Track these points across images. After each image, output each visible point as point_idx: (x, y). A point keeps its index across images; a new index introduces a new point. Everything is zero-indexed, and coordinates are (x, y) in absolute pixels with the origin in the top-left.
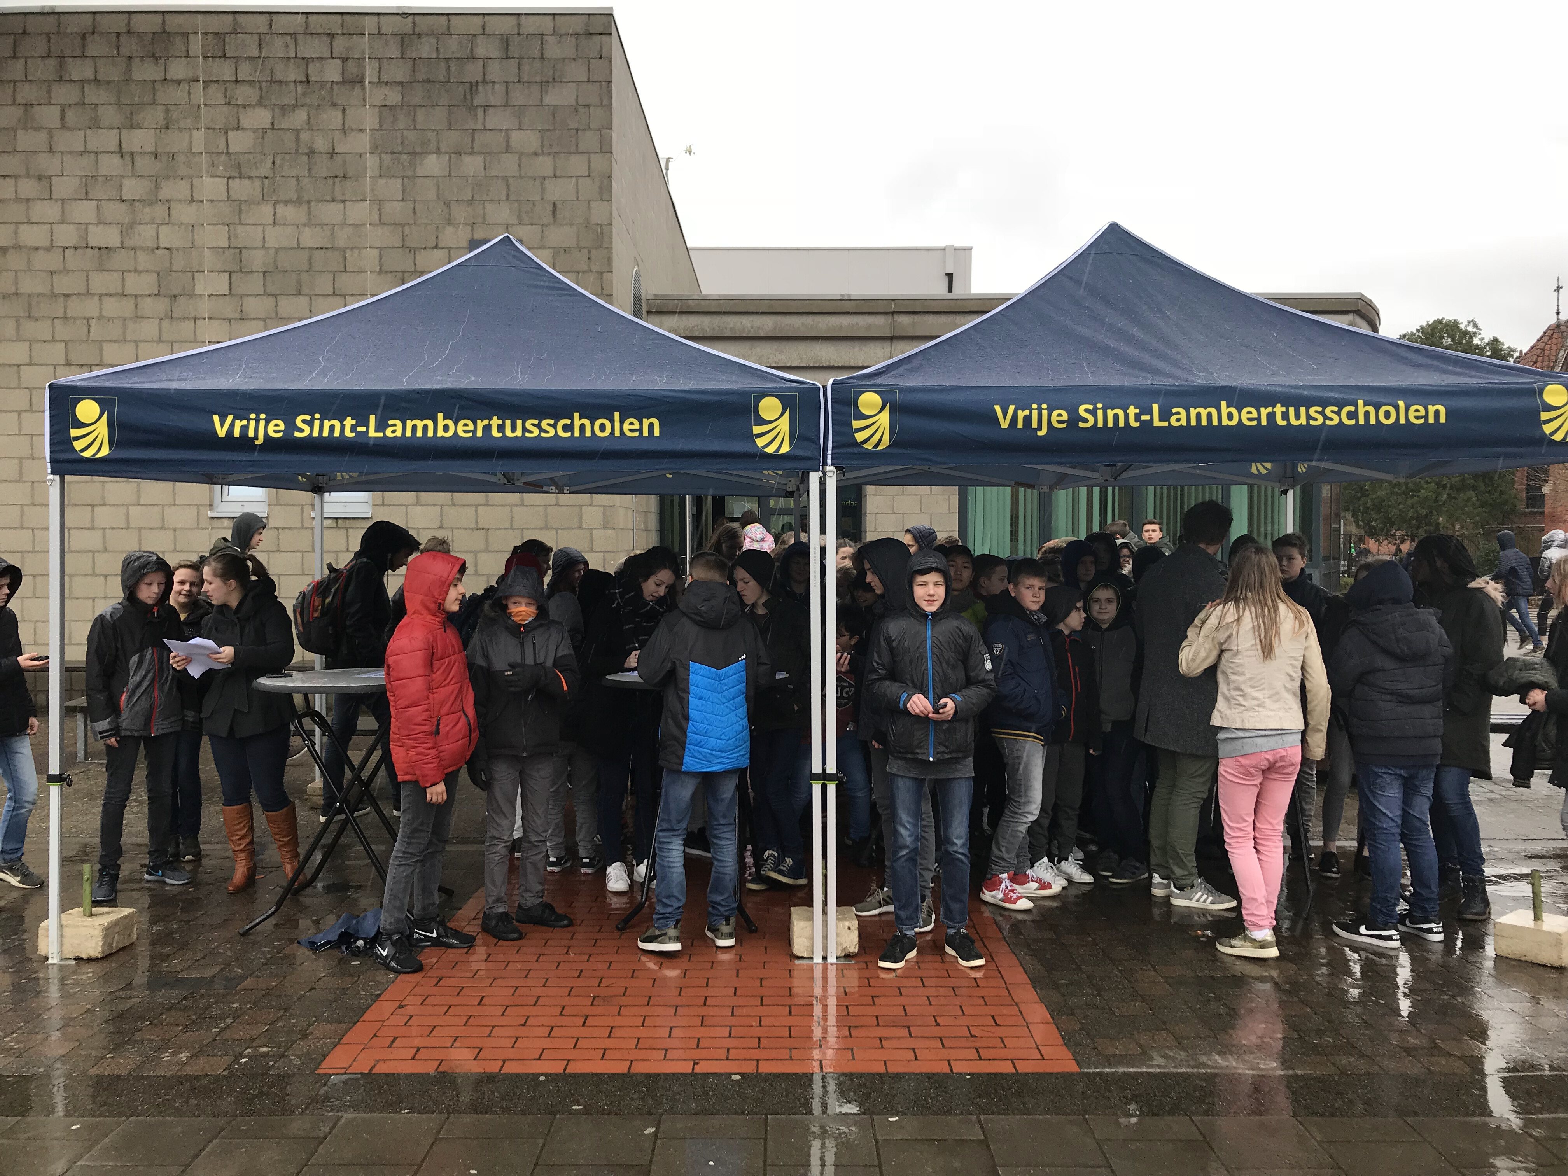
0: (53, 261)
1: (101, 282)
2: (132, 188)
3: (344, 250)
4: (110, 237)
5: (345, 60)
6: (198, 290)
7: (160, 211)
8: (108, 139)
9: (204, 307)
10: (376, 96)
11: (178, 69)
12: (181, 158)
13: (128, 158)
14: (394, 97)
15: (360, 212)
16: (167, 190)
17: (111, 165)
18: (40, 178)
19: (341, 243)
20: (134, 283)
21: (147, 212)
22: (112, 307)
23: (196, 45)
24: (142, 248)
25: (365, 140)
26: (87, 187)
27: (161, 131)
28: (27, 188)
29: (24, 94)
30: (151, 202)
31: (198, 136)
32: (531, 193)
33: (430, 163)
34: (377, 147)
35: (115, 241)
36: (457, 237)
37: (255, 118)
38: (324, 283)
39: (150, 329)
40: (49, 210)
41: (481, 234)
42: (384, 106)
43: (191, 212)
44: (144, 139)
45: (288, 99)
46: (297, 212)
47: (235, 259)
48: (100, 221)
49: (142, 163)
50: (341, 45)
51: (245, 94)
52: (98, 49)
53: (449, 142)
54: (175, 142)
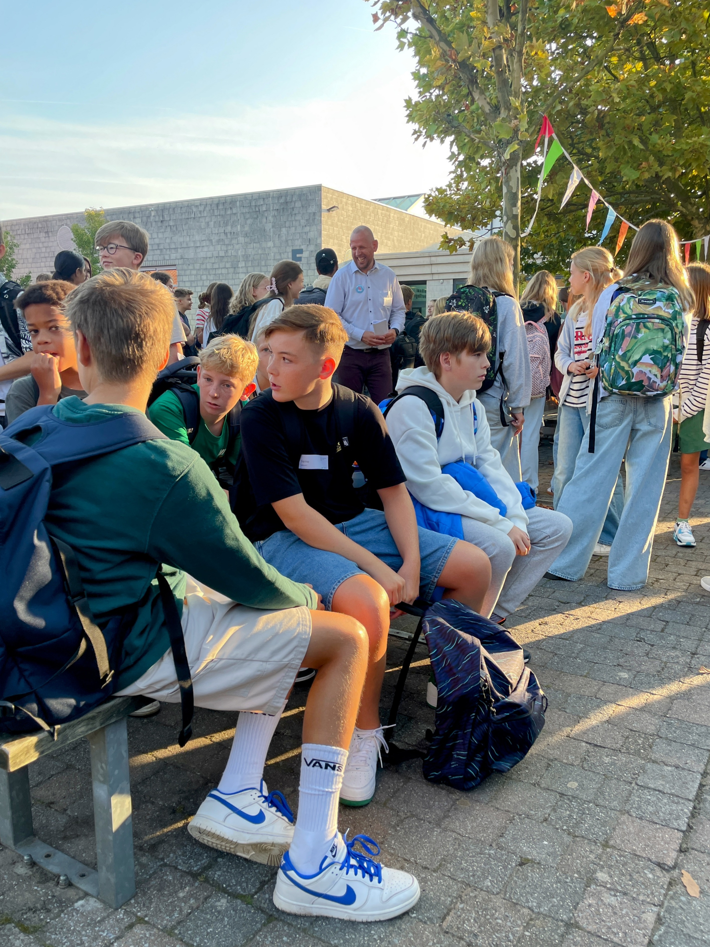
0: (213, 260)
1: (222, 265)
2: (227, 242)
7: (232, 247)
8: (222, 230)
9: (241, 270)
10: (273, 213)
11: (234, 211)
12: (235, 233)
13: (226, 234)
14: (276, 213)
15: (270, 244)
16: (234, 241)
17: (223, 236)
18: (210, 240)
20: (228, 265)
21: (229, 247)
22: (224, 271)
24: (229, 256)
25: (270, 225)
26: (219, 241)
27: (232, 228)
28: (208, 243)
29: (207, 219)
30: (230, 245)
31: (239, 227)
32: (305, 237)
33: (284, 230)
34: (273, 227)
35: (223, 255)
36: (289, 250)
37: (249, 221)
38: (263, 263)
39: (230, 276)
40: (212, 248)
41: (295, 248)
42: (274, 216)
43: (237, 247)
44: (229, 229)
45: (255, 216)
46: (258, 245)
47: (246, 257)
48: (221, 250)
49: (229, 235)
50: (266, 201)
51: (248, 216)
52: (221, 207)
53: (287, 224)
54: (234, 230)
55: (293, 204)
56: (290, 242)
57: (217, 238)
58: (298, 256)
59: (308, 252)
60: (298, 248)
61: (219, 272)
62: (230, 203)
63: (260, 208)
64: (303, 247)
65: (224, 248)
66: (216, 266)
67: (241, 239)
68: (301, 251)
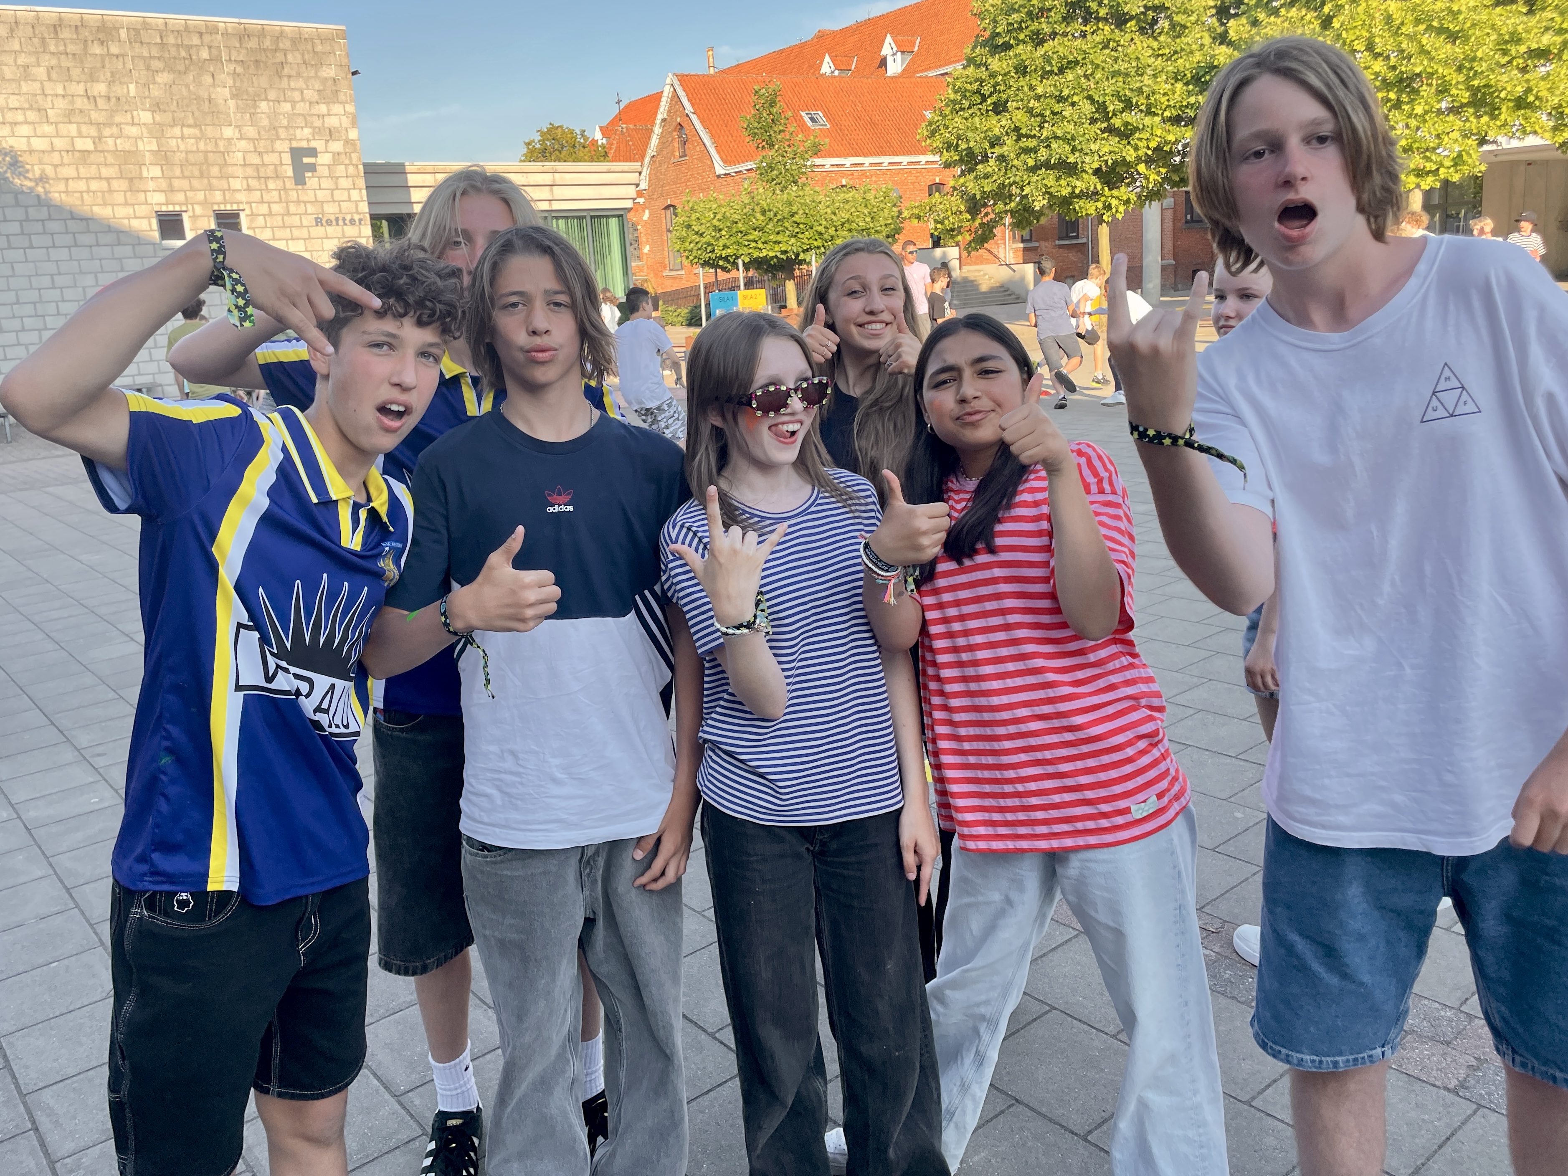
0: (56, 158)
1: (86, 171)
2: (97, 117)
3: (223, 153)
4: (88, 145)
5: (210, 47)
6: (145, 174)
7: (115, 130)
8: (78, 88)
10: (229, 68)
12: (123, 100)
13: (92, 100)
14: (239, 70)
15: (228, 132)
16: (118, 119)
17: (80, 103)
18: (39, 110)
19: (222, 149)
20: (105, 172)
21: (107, 132)
22: (95, 185)
23: (123, 34)
24: (108, 151)
25: (227, 92)
26: (69, 115)
27: (110, 84)
28: (32, 116)
29: (22, 60)
30: (109, 125)
31: (132, 87)
32: (318, 123)
33: (263, 106)
34: (234, 96)
35: (91, 147)
36: (283, 146)
37: (163, 78)
38: (215, 171)
39: (119, 198)
40: (48, 129)
41: (295, 144)
42: (235, 74)
43: (134, 131)
44: (100, 88)
45: (181, 67)
46: (195, 131)
47: (163, 157)
48: (80, 135)
49: (101, 103)
50: (207, 38)
51: (156, 64)
52: (65, 34)
53: (272, 95)
54: (119, 90)
55: (280, 57)
56: (283, 133)
57: (61, 103)
58: (306, 160)
59: (329, 156)
60: (304, 144)
61: (82, 185)
62: (98, 29)
63: (193, 51)
64: (313, 144)
65: (93, 132)
66: (70, 172)
67: (146, 117)
68: (313, 152)
